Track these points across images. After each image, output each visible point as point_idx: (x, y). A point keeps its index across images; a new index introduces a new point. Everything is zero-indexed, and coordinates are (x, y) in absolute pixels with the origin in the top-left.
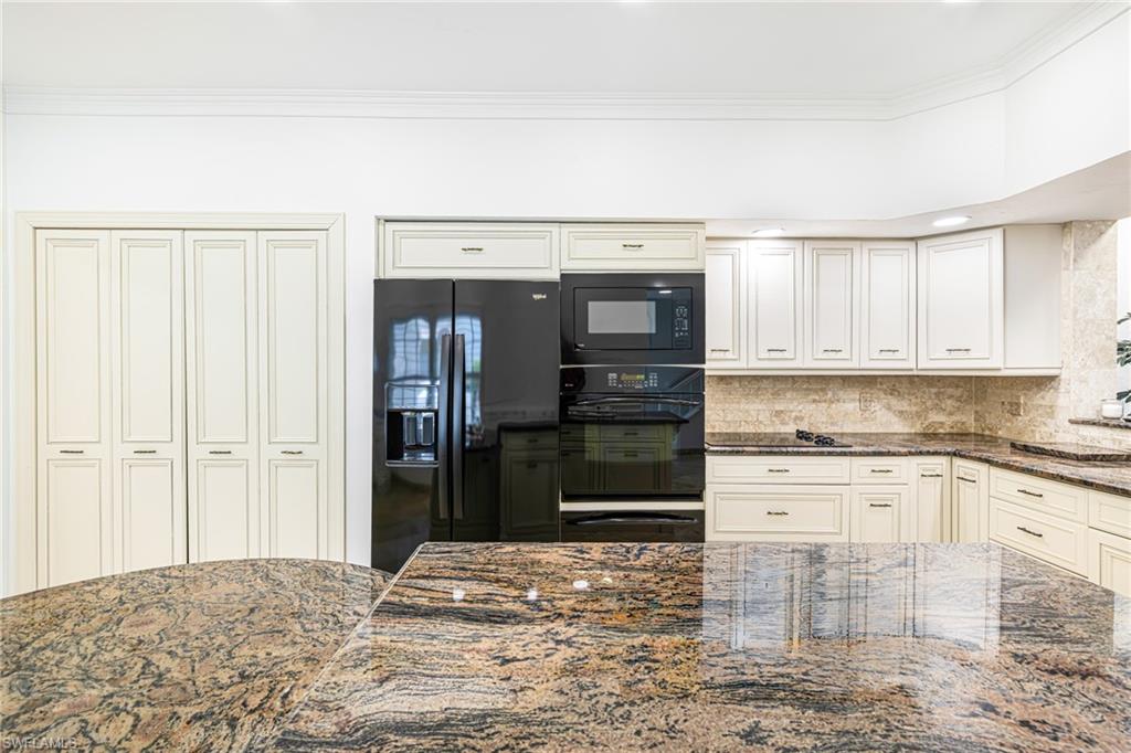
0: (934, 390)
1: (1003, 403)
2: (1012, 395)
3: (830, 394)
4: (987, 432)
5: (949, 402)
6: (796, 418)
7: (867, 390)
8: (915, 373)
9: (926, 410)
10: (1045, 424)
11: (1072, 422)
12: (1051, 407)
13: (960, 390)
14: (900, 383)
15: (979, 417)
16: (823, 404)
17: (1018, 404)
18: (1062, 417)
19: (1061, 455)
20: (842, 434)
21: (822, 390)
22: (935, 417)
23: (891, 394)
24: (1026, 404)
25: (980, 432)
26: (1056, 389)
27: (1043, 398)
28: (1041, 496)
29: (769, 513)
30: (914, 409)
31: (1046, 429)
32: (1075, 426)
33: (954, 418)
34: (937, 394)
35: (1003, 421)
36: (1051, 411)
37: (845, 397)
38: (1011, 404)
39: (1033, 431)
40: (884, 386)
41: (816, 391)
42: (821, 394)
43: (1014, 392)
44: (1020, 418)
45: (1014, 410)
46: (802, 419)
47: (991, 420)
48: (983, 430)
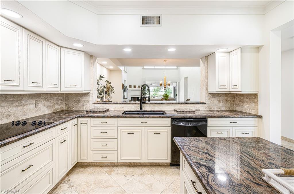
0: (56, 98)
1: (74, 100)
2: (77, 98)
3: (24, 102)
4: (69, 109)
5: (59, 101)
6: (7, 116)
7: (38, 99)
8: (60, 92)
9: (54, 104)
10: (86, 105)
11: (93, 103)
12: (88, 100)
13: (62, 97)
14: (48, 96)
15: (66, 105)
16: (21, 107)
17: (79, 100)
18: (91, 103)
19: (100, 112)
20: (29, 119)
21: (20, 100)
22: (57, 106)
23: (45, 100)
24: (81, 100)
25: (67, 109)
26: (89, 96)
27: (86, 98)
28: (106, 123)
29: (23, 171)
30: (51, 104)
31: (87, 106)
32: (94, 104)
33: (61, 106)
34: (57, 99)
35: (74, 105)
36: (88, 101)
37: (30, 103)
38: (77, 100)
39: (83, 107)
40: (43, 97)
41: (17, 101)
42: (20, 102)
43: (78, 97)
44: (79, 104)
45: (78, 102)
46: (10, 115)
47: (70, 105)
48: (68, 108)
